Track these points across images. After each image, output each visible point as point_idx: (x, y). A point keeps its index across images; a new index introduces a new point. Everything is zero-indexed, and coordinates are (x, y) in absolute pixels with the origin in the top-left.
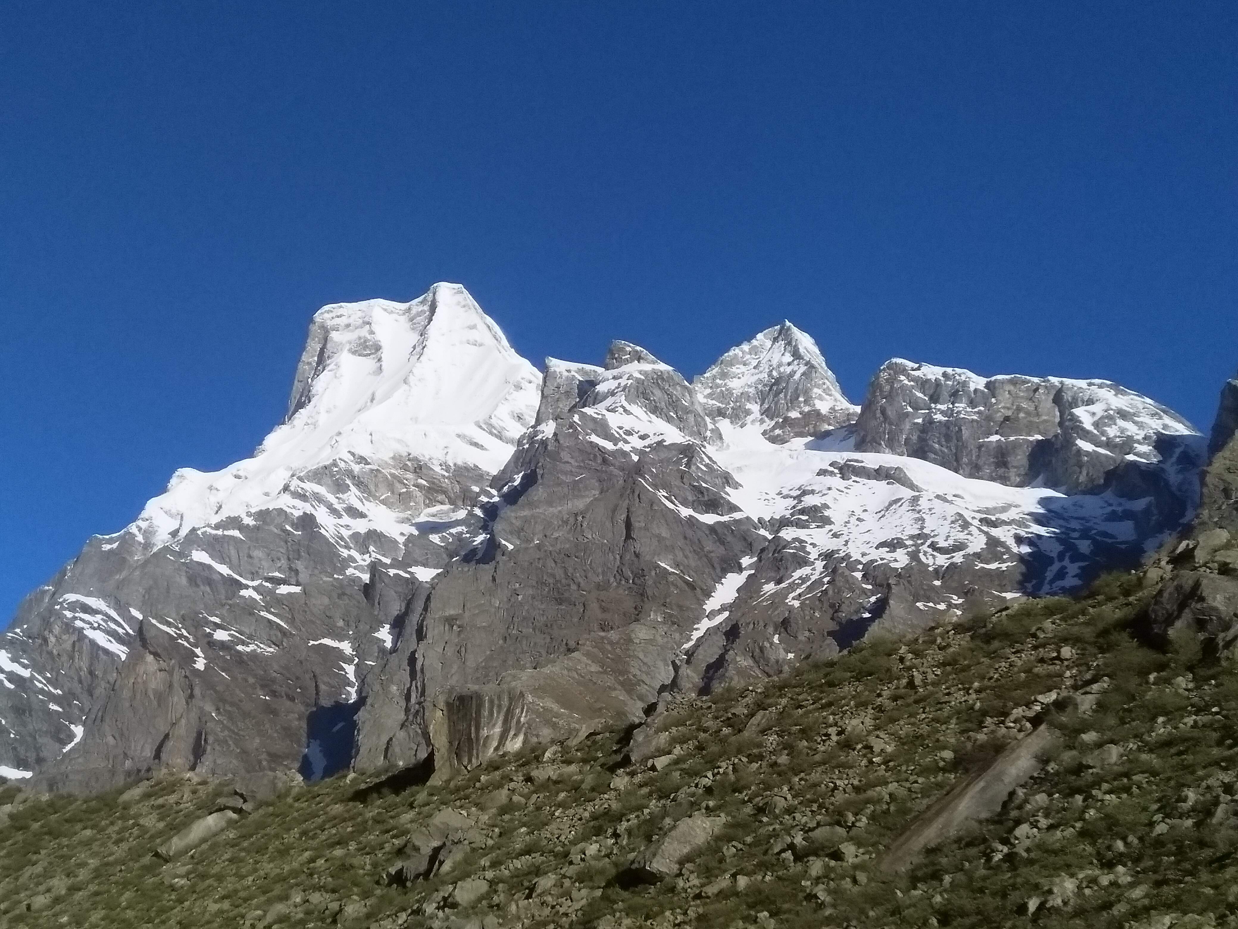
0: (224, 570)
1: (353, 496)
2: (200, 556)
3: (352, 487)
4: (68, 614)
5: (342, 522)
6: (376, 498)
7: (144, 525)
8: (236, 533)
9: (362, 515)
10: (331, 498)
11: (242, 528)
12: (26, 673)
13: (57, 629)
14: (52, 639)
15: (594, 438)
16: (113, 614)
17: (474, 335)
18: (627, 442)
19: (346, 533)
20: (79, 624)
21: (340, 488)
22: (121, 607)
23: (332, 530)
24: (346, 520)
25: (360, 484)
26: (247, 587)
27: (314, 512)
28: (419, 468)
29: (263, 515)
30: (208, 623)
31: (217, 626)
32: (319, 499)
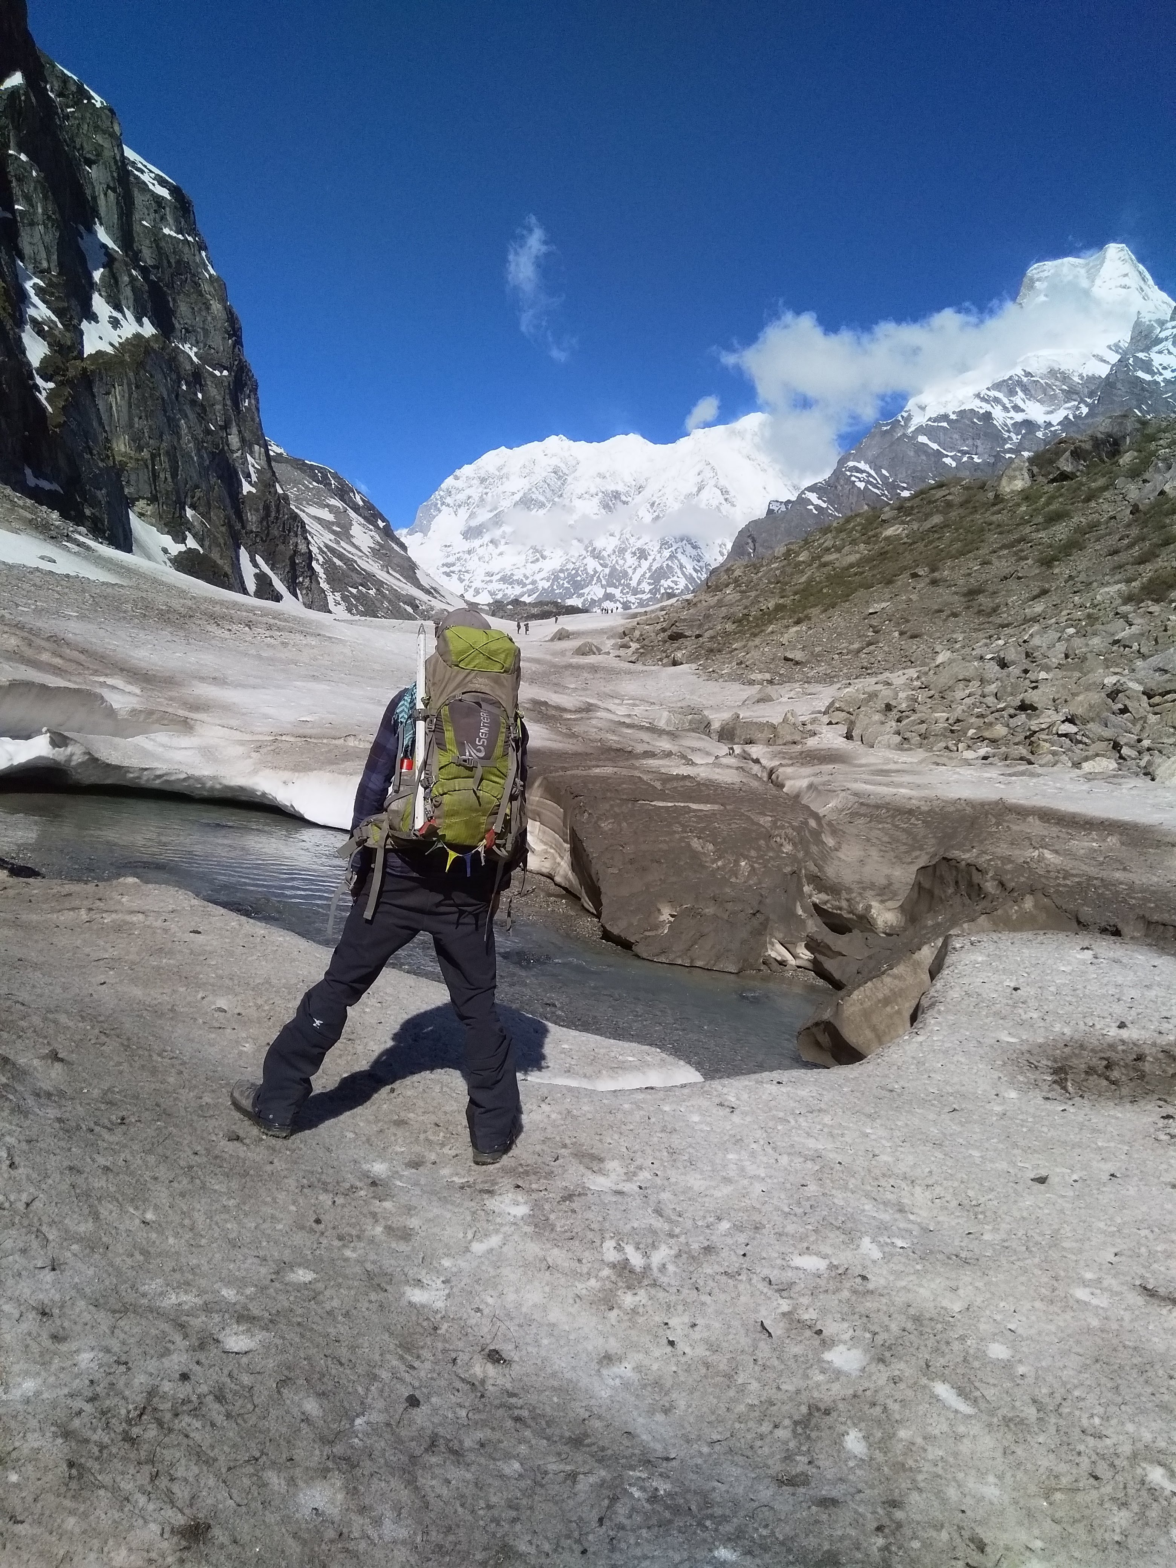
0: (935, 446)
1: (1019, 398)
2: (923, 439)
3: (1020, 393)
4: (848, 473)
5: (1009, 415)
6: (1035, 398)
7: (905, 415)
8: (945, 424)
9: (1023, 411)
10: (1005, 401)
11: (950, 422)
12: (824, 505)
13: (842, 482)
14: (839, 487)
15: (1140, 374)
16: (873, 473)
17: (1126, 281)
18: (1161, 374)
19: (1010, 422)
20: (853, 479)
21: (1012, 393)
22: (877, 469)
23: (1001, 421)
24: (1012, 414)
25: (1025, 389)
26: (947, 456)
27: (992, 410)
28: (1065, 378)
29: (962, 413)
30: (899, 487)
31: (904, 488)
32: (997, 400)
